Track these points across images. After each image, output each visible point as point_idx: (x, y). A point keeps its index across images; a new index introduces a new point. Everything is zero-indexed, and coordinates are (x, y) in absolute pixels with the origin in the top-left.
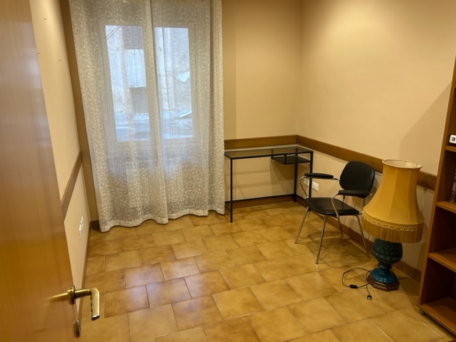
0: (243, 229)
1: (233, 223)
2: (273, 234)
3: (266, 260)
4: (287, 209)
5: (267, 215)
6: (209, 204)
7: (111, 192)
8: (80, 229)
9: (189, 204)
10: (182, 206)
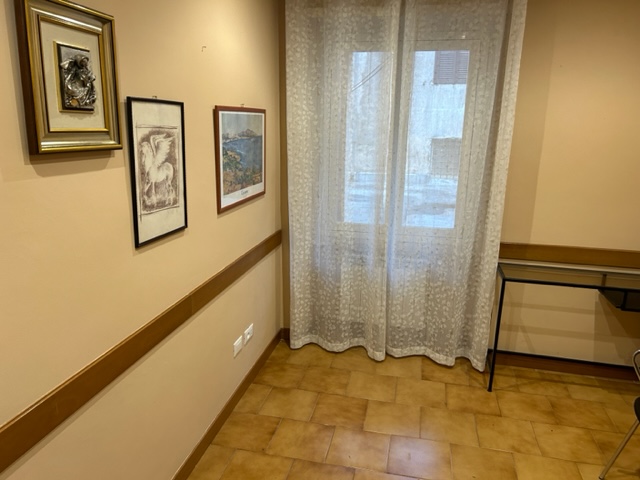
0: (505, 412)
1: (493, 394)
2: (561, 441)
4: (616, 397)
5: (569, 397)
6: (459, 346)
7: (312, 293)
8: (238, 342)
9: (425, 338)
10: (414, 340)
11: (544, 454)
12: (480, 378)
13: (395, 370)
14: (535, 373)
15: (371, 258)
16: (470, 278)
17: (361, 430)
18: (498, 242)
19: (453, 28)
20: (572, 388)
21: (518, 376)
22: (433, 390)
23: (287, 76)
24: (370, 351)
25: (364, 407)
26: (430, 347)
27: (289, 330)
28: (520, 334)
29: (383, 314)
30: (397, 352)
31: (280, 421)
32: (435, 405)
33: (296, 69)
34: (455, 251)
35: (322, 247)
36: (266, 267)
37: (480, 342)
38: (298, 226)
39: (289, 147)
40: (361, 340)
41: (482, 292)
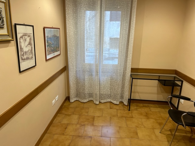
0: (134, 116)
1: (130, 111)
2: (149, 123)
3: (138, 138)
4: (163, 110)
5: (151, 111)
6: (120, 98)
7: (76, 85)
8: (54, 101)
9: (110, 97)
10: (107, 97)
11: (145, 127)
12: (126, 107)
13: (102, 106)
14: (141, 105)
15: (94, 74)
16: (123, 79)
17: (93, 125)
18: (130, 68)
19: (116, 4)
20: (151, 108)
21: (137, 106)
22: (113, 111)
23: (66, 18)
24: (95, 101)
25: (94, 118)
26: (112, 99)
27: (69, 97)
28: (137, 94)
29: (98, 90)
30: (102, 101)
31: (68, 124)
32: (114, 116)
33: (69, 16)
34: (119, 71)
35: (79, 71)
36: (62, 77)
37: (126, 97)
38: (71, 64)
39: (68, 40)
40: (92, 98)
41: (126, 82)
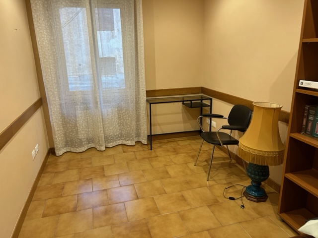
0: (159, 155)
1: (153, 151)
2: (180, 159)
3: (170, 177)
4: (193, 141)
5: (179, 145)
6: (136, 137)
8: (33, 152)
9: (121, 136)
10: (117, 138)
11: (175, 164)
12: (146, 147)
14: (166, 141)
16: (136, 107)
17: (104, 176)
18: (145, 90)
20: (179, 142)
21: (160, 143)
22: (130, 154)
25: (103, 168)
26: (124, 140)
27: (54, 148)
28: (158, 127)
30: (110, 145)
31: (64, 183)
32: (132, 160)
33: (38, 14)
35: (66, 103)
36: (37, 118)
37: (144, 132)
38: (51, 94)
40: (92, 144)
41: (142, 112)
